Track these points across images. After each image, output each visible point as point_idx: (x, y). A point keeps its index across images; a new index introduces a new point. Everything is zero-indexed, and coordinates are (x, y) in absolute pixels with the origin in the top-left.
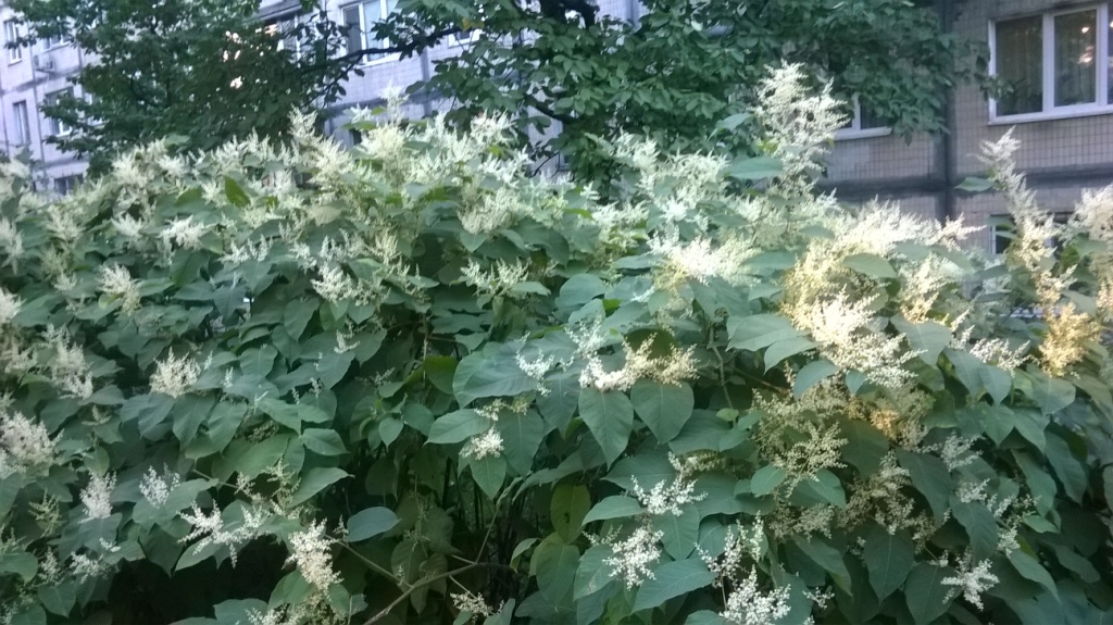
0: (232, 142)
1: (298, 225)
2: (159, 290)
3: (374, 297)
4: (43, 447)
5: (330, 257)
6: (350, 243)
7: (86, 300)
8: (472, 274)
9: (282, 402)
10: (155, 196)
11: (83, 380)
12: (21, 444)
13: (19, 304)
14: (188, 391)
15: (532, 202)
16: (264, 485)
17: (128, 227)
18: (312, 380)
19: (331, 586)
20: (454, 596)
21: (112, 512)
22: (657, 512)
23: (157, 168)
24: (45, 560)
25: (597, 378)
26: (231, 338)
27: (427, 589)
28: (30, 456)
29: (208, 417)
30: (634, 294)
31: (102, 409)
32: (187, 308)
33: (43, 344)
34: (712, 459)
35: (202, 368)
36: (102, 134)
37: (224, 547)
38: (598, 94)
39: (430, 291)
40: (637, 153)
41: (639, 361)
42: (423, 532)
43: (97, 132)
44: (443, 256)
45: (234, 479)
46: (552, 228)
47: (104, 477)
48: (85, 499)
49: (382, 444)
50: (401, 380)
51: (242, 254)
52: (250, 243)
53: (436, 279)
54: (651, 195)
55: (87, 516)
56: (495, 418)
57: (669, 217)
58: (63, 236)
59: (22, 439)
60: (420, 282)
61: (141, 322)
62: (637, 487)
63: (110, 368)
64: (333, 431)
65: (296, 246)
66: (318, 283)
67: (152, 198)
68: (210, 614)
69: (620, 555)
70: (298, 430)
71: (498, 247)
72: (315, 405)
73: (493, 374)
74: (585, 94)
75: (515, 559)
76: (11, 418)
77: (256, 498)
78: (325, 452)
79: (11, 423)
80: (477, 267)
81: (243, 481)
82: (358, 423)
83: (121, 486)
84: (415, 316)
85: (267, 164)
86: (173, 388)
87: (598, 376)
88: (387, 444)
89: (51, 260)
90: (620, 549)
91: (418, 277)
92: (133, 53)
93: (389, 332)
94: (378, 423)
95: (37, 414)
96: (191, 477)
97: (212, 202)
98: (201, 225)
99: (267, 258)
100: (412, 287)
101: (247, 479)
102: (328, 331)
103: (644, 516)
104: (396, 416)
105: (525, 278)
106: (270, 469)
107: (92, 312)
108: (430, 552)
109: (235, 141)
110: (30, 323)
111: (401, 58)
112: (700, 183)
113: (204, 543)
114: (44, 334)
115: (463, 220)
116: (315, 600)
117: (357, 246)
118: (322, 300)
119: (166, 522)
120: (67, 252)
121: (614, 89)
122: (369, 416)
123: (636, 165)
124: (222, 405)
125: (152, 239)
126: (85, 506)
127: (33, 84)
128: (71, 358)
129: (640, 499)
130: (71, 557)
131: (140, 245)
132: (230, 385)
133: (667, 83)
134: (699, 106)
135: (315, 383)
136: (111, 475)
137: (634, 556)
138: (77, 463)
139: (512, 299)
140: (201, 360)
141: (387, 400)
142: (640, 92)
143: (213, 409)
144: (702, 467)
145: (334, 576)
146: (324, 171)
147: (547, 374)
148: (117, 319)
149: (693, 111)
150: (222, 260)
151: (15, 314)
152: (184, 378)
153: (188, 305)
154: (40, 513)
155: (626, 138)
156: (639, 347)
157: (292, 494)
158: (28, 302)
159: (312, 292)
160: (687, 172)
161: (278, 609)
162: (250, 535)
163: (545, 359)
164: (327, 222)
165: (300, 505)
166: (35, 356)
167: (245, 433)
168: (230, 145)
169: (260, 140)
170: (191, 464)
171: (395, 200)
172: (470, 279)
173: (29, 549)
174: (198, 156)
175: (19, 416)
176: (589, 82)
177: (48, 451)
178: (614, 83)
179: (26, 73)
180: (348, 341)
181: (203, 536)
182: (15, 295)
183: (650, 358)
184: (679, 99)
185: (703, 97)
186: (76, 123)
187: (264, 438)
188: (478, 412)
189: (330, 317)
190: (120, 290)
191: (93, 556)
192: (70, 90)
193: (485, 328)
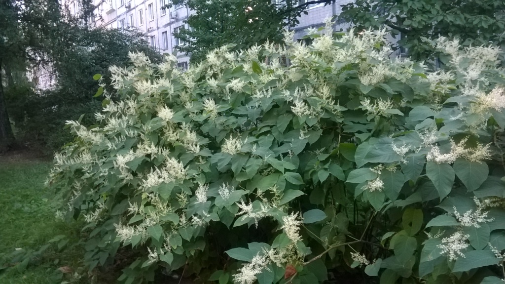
0: (255, 46)
1: (284, 82)
2: (224, 110)
3: (317, 114)
4: (182, 171)
5: (298, 96)
6: (307, 89)
7: (197, 112)
8: (366, 104)
9: (276, 159)
10: (223, 69)
11: (196, 146)
12: (173, 170)
13: (173, 113)
14: (238, 152)
15: (395, 70)
16: (269, 195)
17: (213, 83)
18: (289, 150)
19: (298, 241)
20: (352, 254)
21: (207, 200)
22: (466, 225)
23: (224, 57)
24: (181, 217)
25: (436, 157)
26: (253, 131)
27: (336, 249)
28: (177, 175)
29: (246, 163)
30: (451, 116)
31: (203, 158)
32: (237, 118)
33: (180, 130)
34: (497, 201)
35: (243, 143)
36: (196, 44)
37: (253, 219)
38: (425, 18)
39: (343, 112)
40: (448, 46)
41: (459, 149)
42: (335, 223)
43: (194, 44)
44: (349, 96)
45: (256, 191)
46: (405, 83)
47: (204, 185)
48: (197, 194)
49: (319, 181)
50: (328, 153)
51: (260, 94)
52: (264, 90)
53: (346, 107)
54: (457, 67)
55: (198, 201)
56: (380, 173)
57: (468, 78)
58: (188, 86)
59: (174, 168)
60: (339, 108)
61: (217, 123)
62: (456, 211)
63: (206, 141)
64: (298, 174)
65: (284, 91)
66: (293, 108)
67: (222, 70)
68: (247, 247)
69: (446, 244)
70: (283, 172)
71: (378, 93)
72: (290, 162)
73: (379, 152)
74: (418, 18)
75: (384, 240)
76: (171, 159)
77: (265, 200)
78: (295, 182)
79: (170, 161)
80: (369, 101)
81: (260, 192)
82: (308, 171)
83: (210, 190)
84: (335, 124)
85: (273, 54)
86: (231, 151)
87: (437, 156)
88: (322, 182)
89: (184, 96)
90: (446, 241)
91: (338, 106)
92: (209, 9)
93: (323, 131)
94: (317, 172)
95: (179, 158)
96: (237, 188)
97: (246, 72)
98: (243, 82)
99: (271, 96)
100: (335, 110)
101: (261, 191)
102: (296, 129)
103: (460, 226)
104: (326, 169)
105: (391, 107)
106: (271, 188)
107: (199, 118)
108: (338, 233)
109: (256, 45)
110: (176, 122)
111: (325, 5)
112: (483, 61)
113: (245, 216)
114: (181, 126)
115: (361, 79)
116: (291, 247)
117: (310, 92)
118: (294, 115)
119: (228, 207)
120: (190, 93)
121: (434, 15)
122: (313, 168)
123: (447, 52)
124: (252, 159)
125: (222, 88)
126: (196, 197)
127: (169, 24)
128: (192, 136)
129: (457, 218)
130: (192, 217)
131: (217, 91)
132: (255, 151)
133: (463, 10)
134: (480, 22)
135: (290, 153)
136: (207, 185)
137: (454, 245)
138: (193, 179)
139: (385, 117)
140: (243, 139)
141: (321, 162)
142: (448, 16)
143: (248, 160)
144: (492, 205)
145: (299, 238)
146: (298, 57)
147: (407, 154)
148: (209, 121)
149: (477, 25)
150: (252, 97)
151: (171, 117)
152: (236, 147)
153: (237, 116)
154: (180, 198)
155: (442, 39)
156: (459, 142)
157: (280, 200)
158: (176, 113)
159: (290, 112)
160: (475, 55)
161: (275, 249)
162: (263, 215)
163: (406, 146)
164: (297, 80)
165: (283, 205)
166: (178, 135)
167: (260, 172)
168: (254, 47)
169: (270, 44)
170: (238, 183)
171: (328, 70)
172: (365, 107)
173: (175, 212)
174: (240, 52)
175: (173, 159)
176: (420, 12)
177: (183, 173)
178: (434, 12)
179: (167, 19)
180: (305, 134)
181: (245, 213)
182: (171, 110)
183: (465, 148)
184: (469, 19)
185: (483, 17)
186: (186, 40)
187: (268, 175)
188: (371, 169)
189: (298, 122)
190: (211, 109)
191: (200, 217)
192: (183, 26)
193: (370, 131)
